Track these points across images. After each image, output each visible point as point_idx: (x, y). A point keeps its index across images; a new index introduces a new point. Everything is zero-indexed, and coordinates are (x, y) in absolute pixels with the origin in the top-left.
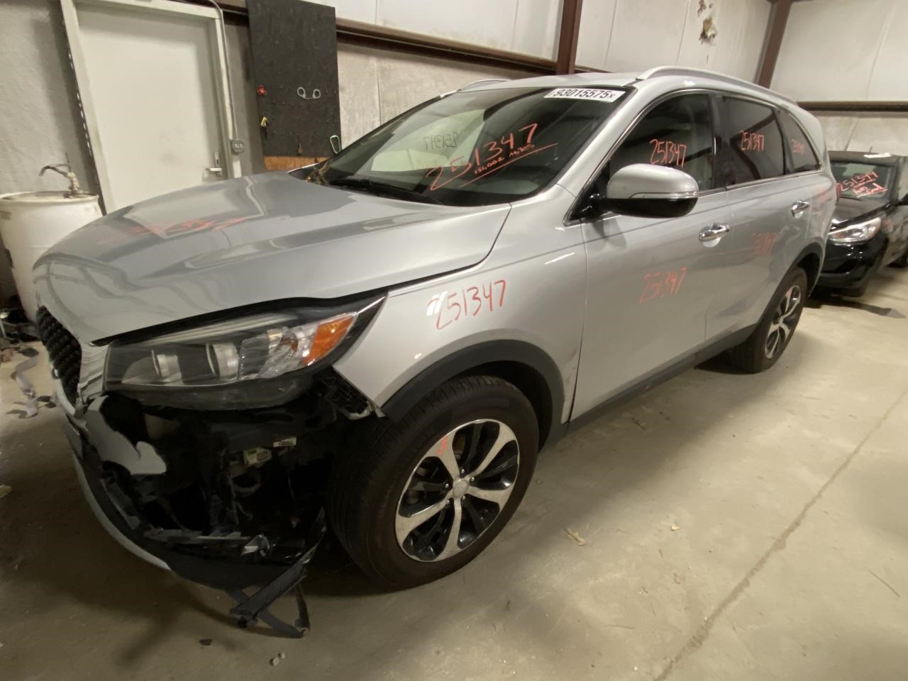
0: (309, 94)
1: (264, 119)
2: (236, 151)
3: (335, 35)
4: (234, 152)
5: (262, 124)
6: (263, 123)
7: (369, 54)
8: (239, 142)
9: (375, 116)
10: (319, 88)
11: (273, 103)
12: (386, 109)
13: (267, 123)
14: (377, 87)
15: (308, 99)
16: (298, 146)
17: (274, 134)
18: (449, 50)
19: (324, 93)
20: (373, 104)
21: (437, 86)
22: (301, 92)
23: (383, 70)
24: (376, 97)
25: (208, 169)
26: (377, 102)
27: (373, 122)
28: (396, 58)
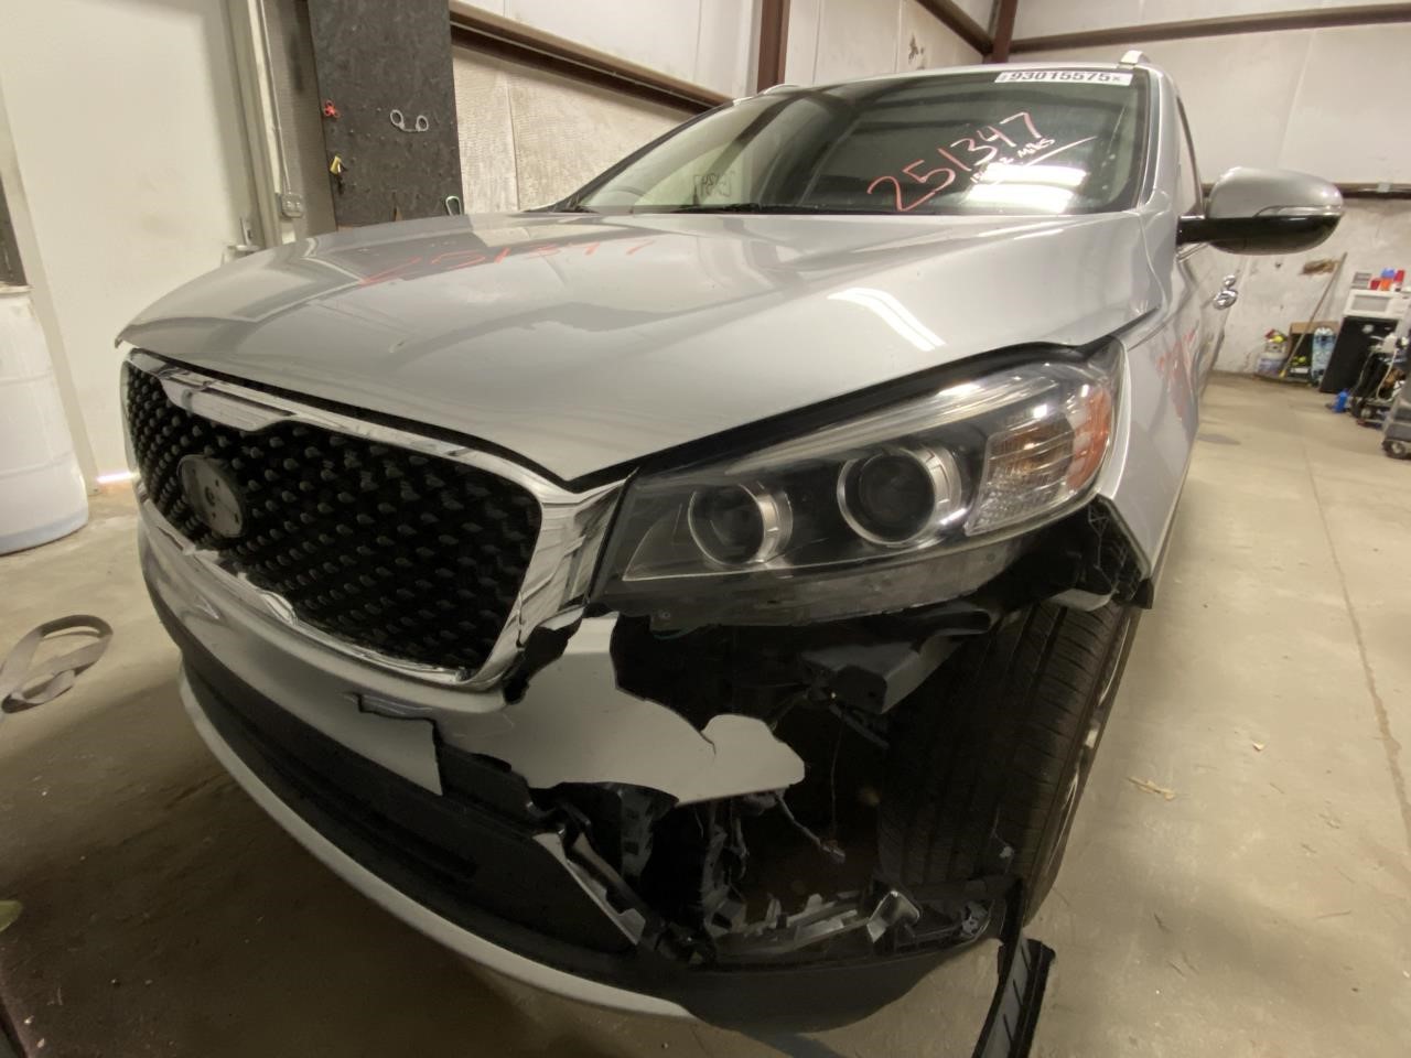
0: (410, 122)
1: (336, 159)
2: (289, 214)
3: (448, 28)
4: (285, 217)
5: (332, 169)
6: (336, 166)
7: (497, 68)
8: (294, 200)
9: (508, 169)
10: (425, 115)
11: (350, 134)
12: (525, 160)
13: (341, 166)
14: (509, 123)
15: (410, 130)
16: (395, 212)
17: (353, 187)
18: (614, 74)
19: (434, 124)
20: (505, 150)
21: (596, 129)
22: (397, 117)
23: (517, 97)
24: (510, 139)
25: (231, 248)
26: (511, 147)
27: (506, 178)
28: (539, 79)
